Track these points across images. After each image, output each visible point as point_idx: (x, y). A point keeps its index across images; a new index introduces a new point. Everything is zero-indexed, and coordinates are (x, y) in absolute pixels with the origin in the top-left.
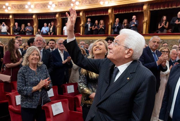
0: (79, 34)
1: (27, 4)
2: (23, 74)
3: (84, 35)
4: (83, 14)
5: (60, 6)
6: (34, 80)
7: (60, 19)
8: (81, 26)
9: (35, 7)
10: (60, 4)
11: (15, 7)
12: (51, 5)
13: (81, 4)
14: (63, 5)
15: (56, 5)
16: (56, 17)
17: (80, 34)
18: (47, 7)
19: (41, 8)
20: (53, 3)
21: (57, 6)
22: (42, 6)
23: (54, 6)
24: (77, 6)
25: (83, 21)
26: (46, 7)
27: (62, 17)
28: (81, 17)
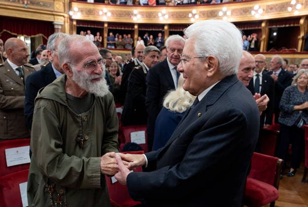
0: (295, 51)
1: (221, 10)
2: (289, 93)
3: (302, 52)
4: (305, 22)
5: (269, 11)
6: (298, 100)
7: (267, 29)
8: (299, 39)
9: (232, 14)
10: (270, 9)
11: (204, 14)
12: (256, 11)
13: (303, 6)
14: (274, 9)
15: (264, 10)
16: (261, 26)
17: (295, 49)
18: (250, 13)
19: (241, 14)
20: (260, 7)
21: (264, 12)
22: (242, 12)
23: (261, 11)
24: (297, 10)
25: (305, 31)
26: (248, 13)
27: (270, 26)
28: (302, 25)
